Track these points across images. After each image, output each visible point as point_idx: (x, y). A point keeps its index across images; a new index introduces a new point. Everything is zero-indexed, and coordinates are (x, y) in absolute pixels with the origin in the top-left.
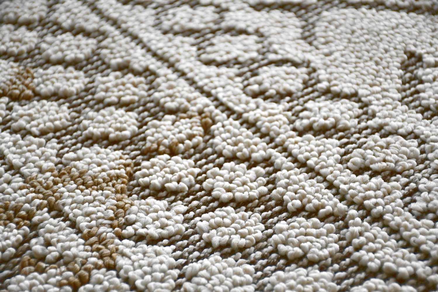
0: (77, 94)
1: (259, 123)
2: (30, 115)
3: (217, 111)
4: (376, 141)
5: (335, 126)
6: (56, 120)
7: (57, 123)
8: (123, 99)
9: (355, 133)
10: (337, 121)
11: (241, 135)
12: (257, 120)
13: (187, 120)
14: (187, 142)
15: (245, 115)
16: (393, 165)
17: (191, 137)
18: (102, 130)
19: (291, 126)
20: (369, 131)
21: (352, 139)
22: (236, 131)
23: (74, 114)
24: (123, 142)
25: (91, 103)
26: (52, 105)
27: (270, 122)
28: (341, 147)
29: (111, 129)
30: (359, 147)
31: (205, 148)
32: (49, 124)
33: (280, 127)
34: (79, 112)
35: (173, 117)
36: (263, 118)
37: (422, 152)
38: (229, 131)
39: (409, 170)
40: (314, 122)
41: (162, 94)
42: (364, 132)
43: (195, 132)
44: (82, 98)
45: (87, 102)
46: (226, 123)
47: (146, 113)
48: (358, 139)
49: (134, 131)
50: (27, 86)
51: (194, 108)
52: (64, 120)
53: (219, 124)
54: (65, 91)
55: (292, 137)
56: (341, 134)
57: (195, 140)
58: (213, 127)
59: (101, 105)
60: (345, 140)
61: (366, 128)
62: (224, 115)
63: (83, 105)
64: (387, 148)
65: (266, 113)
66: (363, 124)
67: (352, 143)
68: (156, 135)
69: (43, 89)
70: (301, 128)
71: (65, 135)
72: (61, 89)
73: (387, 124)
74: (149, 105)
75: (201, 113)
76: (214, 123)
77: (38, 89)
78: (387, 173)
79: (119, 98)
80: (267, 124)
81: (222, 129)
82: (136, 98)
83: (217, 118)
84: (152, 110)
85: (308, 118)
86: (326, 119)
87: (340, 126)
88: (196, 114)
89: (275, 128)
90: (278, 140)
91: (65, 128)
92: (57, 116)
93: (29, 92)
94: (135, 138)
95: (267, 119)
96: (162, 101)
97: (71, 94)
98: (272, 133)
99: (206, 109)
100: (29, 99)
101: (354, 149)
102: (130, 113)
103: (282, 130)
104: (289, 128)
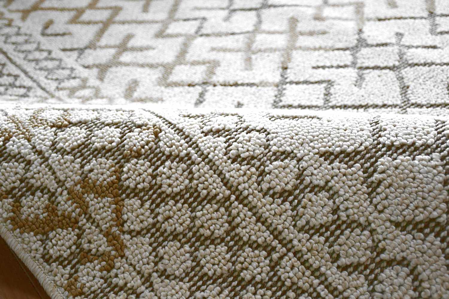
0: (92, 121)
1: (184, 130)
2: (65, 138)
3: (164, 125)
4: (244, 137)
5: (224, 129)
6: (78, 139)
7: (79, 142)
8: (114, 121)
9: (234, 132)
10: (225, 125)
11: (174, 139)
12: (183, 128)
13: (147, 131)
14: (146, 147)
15: (177, 126)
16: (252, 153)
17: (148, 143)
18: (101, 144)
19: (201, 130)
20: (241, 130)
21: (232, 136)
22: (172, 136)
23: (89, 132)
24: (113, 150)
25: (98, 125)
26: (77, 129)
27: (190, 129)
28: (225, 142)
29: (106, 143)
30: (235, 141)
31: (156, 149)
32: (75, 143)
33: (195, 132)
34: (91, 131)
35: (139, 129)
36: (186, 127)
37: (268, 140)
38: (167, 137)
39: (260, 154)
40: (213, 127)
41: (136, 117)
42: (239, 131)
43: (150, 139)
44: (94, 123)
45: (96, 125)
46: (167, 131)
47: (126, 128)
48: (236, 135)
49: (118, 141)
50: (66, 120)
51: (151, 123)
52: (82, 139)
53: (163, 132)
54: (85, 120)
55: (201, 138)
56: (227, 133)
57: (150, 145)
58: (160, 135)
59: (103, 125)
60: (229, 137)
61: (240, 128)
62: (167, 127)
63: (94, 126)
64: (249, 141)
65: (189, 124)
66: (239, 127)
67: (233, 138)
68: (130, 143)
69: (74, 120)
70: (206, 131)
71: (83, 149)
72: (83, 119)
73: (250, 125)
74: (128, 123)
75: (154, 126)
76: (161, 131)
77: (71, 120)
78: (250, 158)
79: (112, 121)
80: (188, 130)
81: (164, 136)
82: (122, 120)
83: (162, 128)
84: (129, 126)
85: (210, 125)
86: (219, 125)
87: (226, 129)
88: (152, 126)
89: (192, 132)
90: (193, 140)
91: (83, 144)
92: (79, 137)
93: (66, 123)
94: (120, 145)
95: (188, 127)
96: (135, 121)
97: (88, 121)
98: (191, 136)
99: (157, 124)
100: (66, 126)
101: (233, 142)
102: (117, 129)
103: (196, 133)
104: (200, 131)
